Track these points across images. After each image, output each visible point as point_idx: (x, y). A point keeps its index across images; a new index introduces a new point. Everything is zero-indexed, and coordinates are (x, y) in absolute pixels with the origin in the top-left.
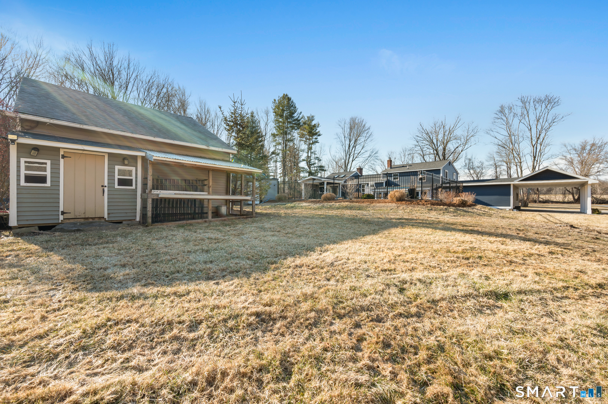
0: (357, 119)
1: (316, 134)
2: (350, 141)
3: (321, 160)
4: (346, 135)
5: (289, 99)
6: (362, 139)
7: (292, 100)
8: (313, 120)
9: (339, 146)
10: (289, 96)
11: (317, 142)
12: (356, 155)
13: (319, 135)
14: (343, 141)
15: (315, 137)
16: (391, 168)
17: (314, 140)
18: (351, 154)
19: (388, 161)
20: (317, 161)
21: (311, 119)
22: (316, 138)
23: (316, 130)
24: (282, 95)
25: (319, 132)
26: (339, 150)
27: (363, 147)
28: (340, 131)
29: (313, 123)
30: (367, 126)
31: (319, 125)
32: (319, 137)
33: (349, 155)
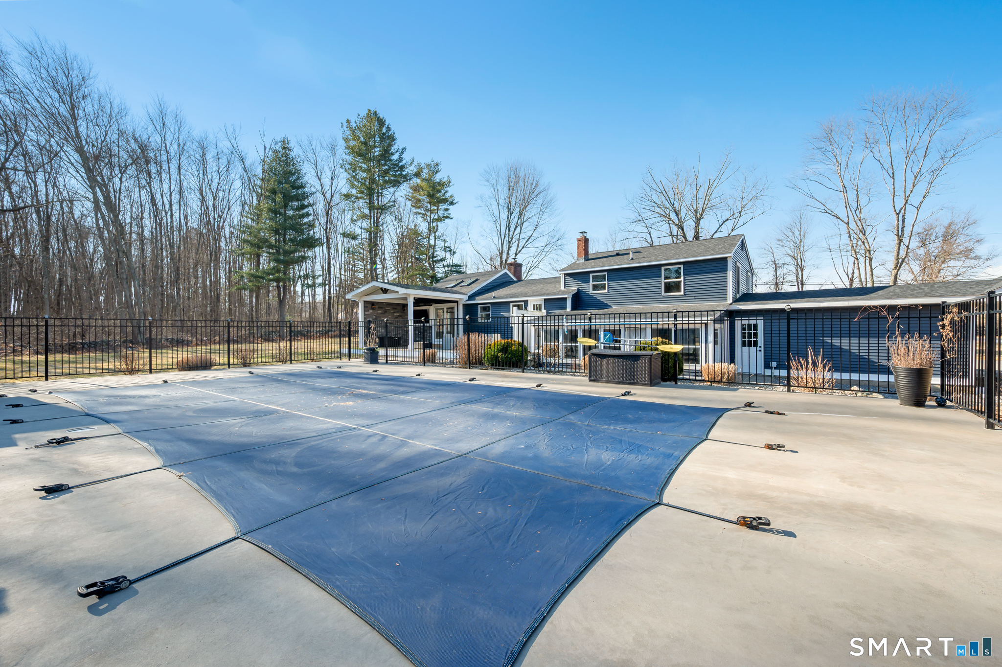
0: (522, 169)
1: (445, 201)
2: (510, 214)
3: (454, 253)
4: (502, 202)
5: (381, 122)
6: (532, 211)
7: (387, 123)
8: (437, 171)
9: (490, 226)
10: (381, 115)
11: (447, 217)
12: (521, 244)
13: (452, 203)
14: (496, 213)
15: (443, 207)
16: (587, 259)
17: (441, 213)
18: (514, 240)
19: (578, 240)
20: (448, 255)
21: (434, 169)
22: (447, 210)
23: (446, 192)
24: (364, 113)
25: (452, 196)
26: (487, 230)
27: (537, 226)
28: (488, 191)
29: (438, 178)
30: (543, 183)
31: (450, 182)
32: (451, 207)
33: (510, 242)
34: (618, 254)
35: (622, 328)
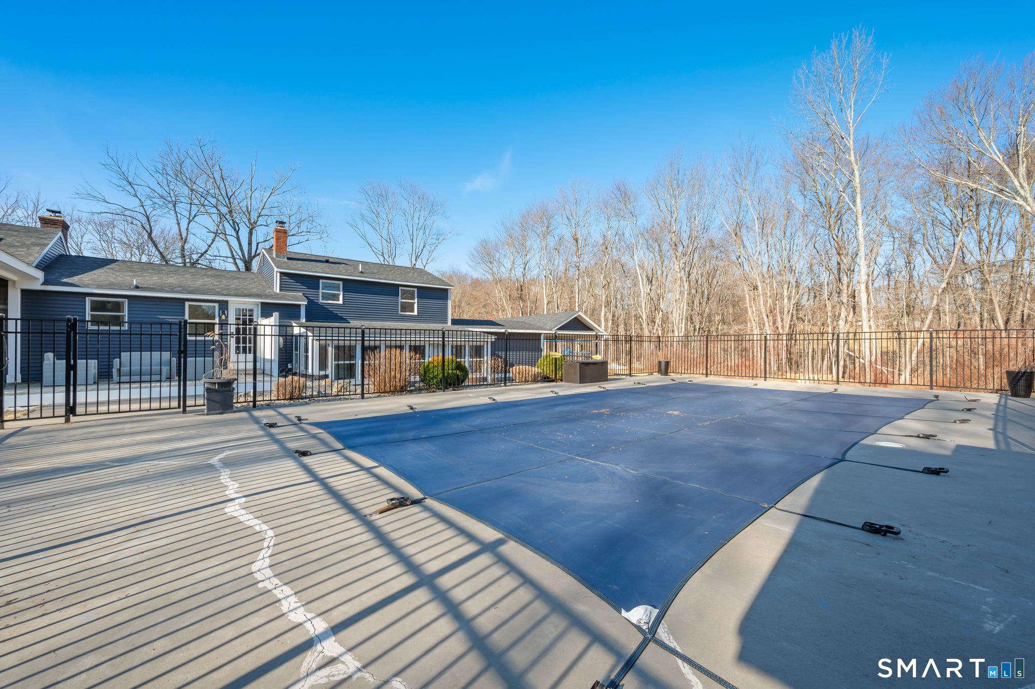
16: (287, 258)
34: (327, 261)
35: (427, 343)
